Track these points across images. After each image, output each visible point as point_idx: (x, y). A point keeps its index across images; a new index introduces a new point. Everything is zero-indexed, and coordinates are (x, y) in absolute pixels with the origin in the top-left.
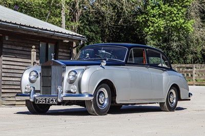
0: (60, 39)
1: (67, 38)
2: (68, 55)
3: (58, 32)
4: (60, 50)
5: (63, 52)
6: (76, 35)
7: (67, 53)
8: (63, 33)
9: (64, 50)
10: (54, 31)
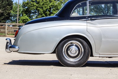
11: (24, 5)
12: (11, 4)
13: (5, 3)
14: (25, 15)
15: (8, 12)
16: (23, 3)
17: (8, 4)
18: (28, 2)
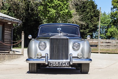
0: (7, 22)
1: (11, 22)
2: (10, 32)
3: (6, 18)
4: (5, 29)
5: (7, 30)
6: (16, 20)
7: (10, 31)
8: (8, 18)
9: (8, 29)
10: (4, 17)
11: (113, 15)
12: (98, 15)
13: (90, 15)
14: (114, 27)
15: (94, 24)
16: (111, 14)
17: (95, 14)
18: (116, 13)
